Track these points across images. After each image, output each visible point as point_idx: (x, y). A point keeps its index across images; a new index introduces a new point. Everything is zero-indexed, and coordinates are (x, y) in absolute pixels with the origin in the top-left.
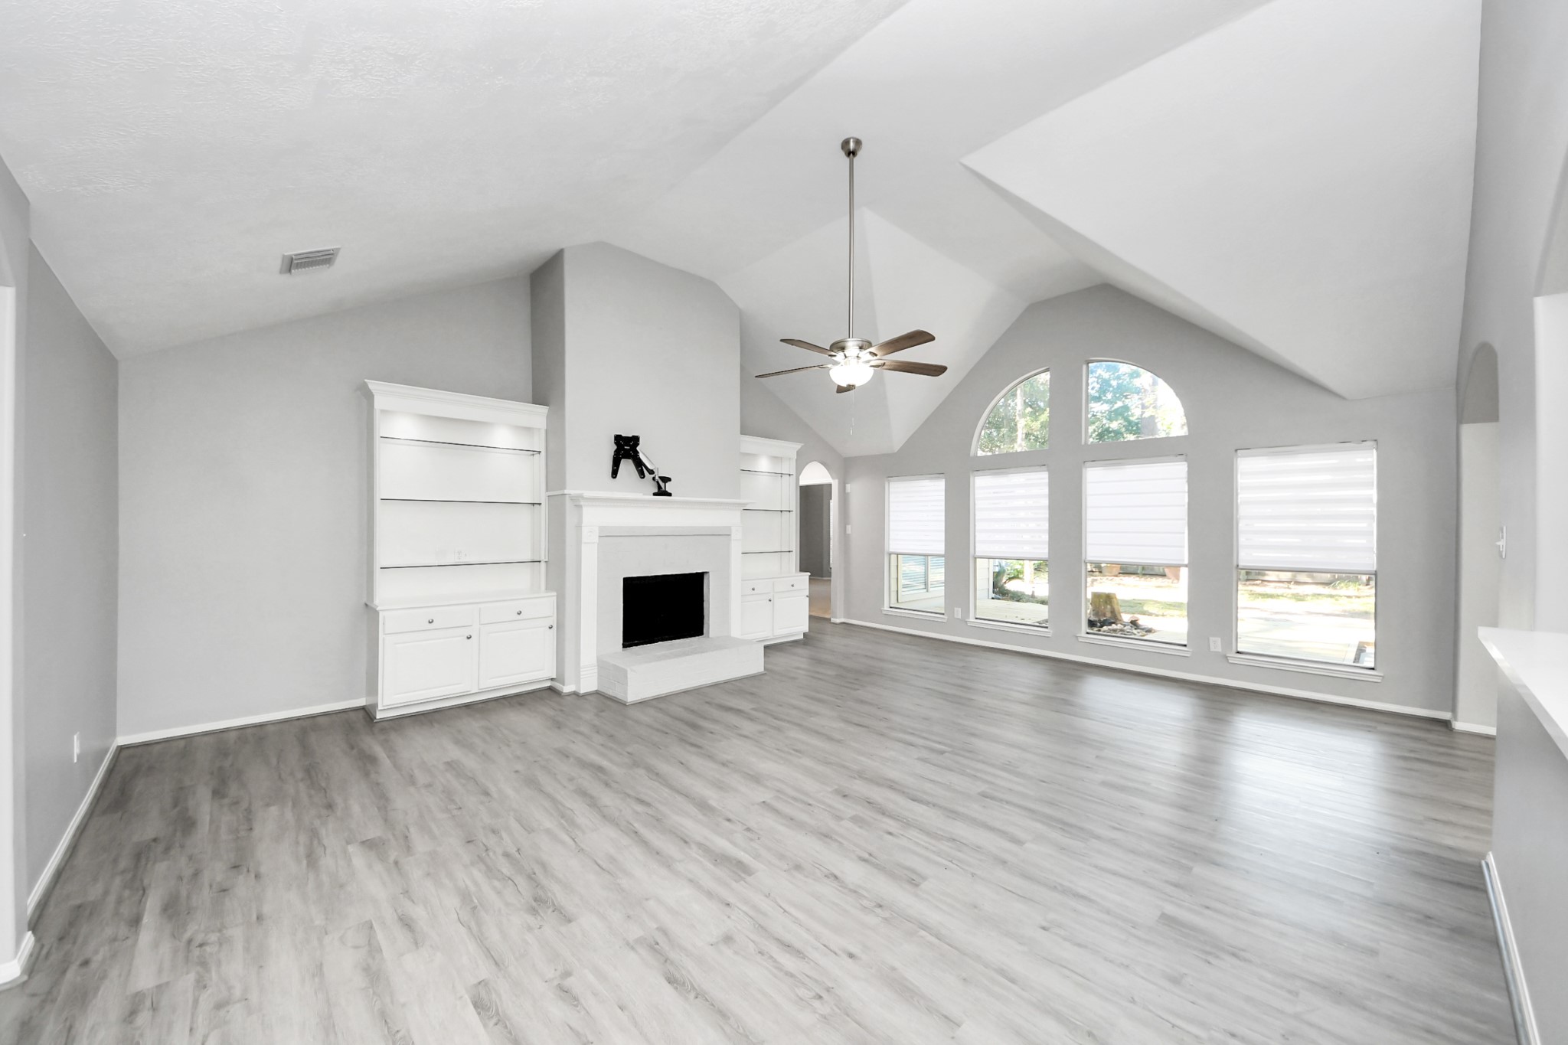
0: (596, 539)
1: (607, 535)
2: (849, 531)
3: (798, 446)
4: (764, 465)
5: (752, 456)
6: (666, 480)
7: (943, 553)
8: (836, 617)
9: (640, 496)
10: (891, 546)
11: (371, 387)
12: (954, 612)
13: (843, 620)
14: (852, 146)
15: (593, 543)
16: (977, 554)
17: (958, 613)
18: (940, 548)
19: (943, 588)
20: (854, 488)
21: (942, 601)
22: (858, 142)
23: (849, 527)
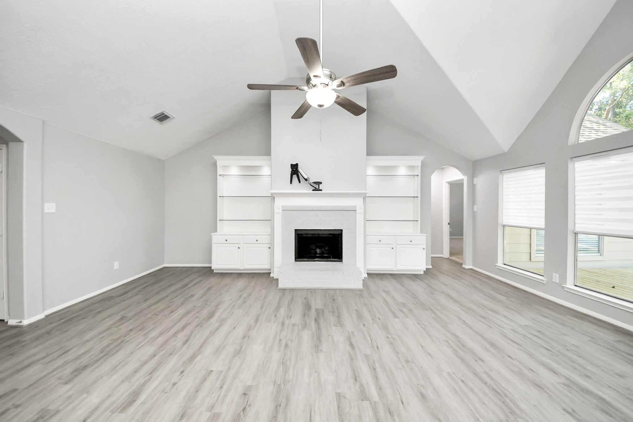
0: (281, 211)
1: (285, 210)
2: (475, 209)
3: (422, 158)
4: (402, 171)
5: (394, 168)
6: (319, 183)
7: (544, 227)
8: (465, 265)
9: (305, 191)
10: (504, 220)
11: (215, 158)
12: (552, 277)
13: (471, 267)
15: (280, 213)
16: (577, 230)
17: (556, 278)
18: (541, 223)
19: (543, 255)
20: (481, 181)
21: (542, 265)
23: (475, 207)
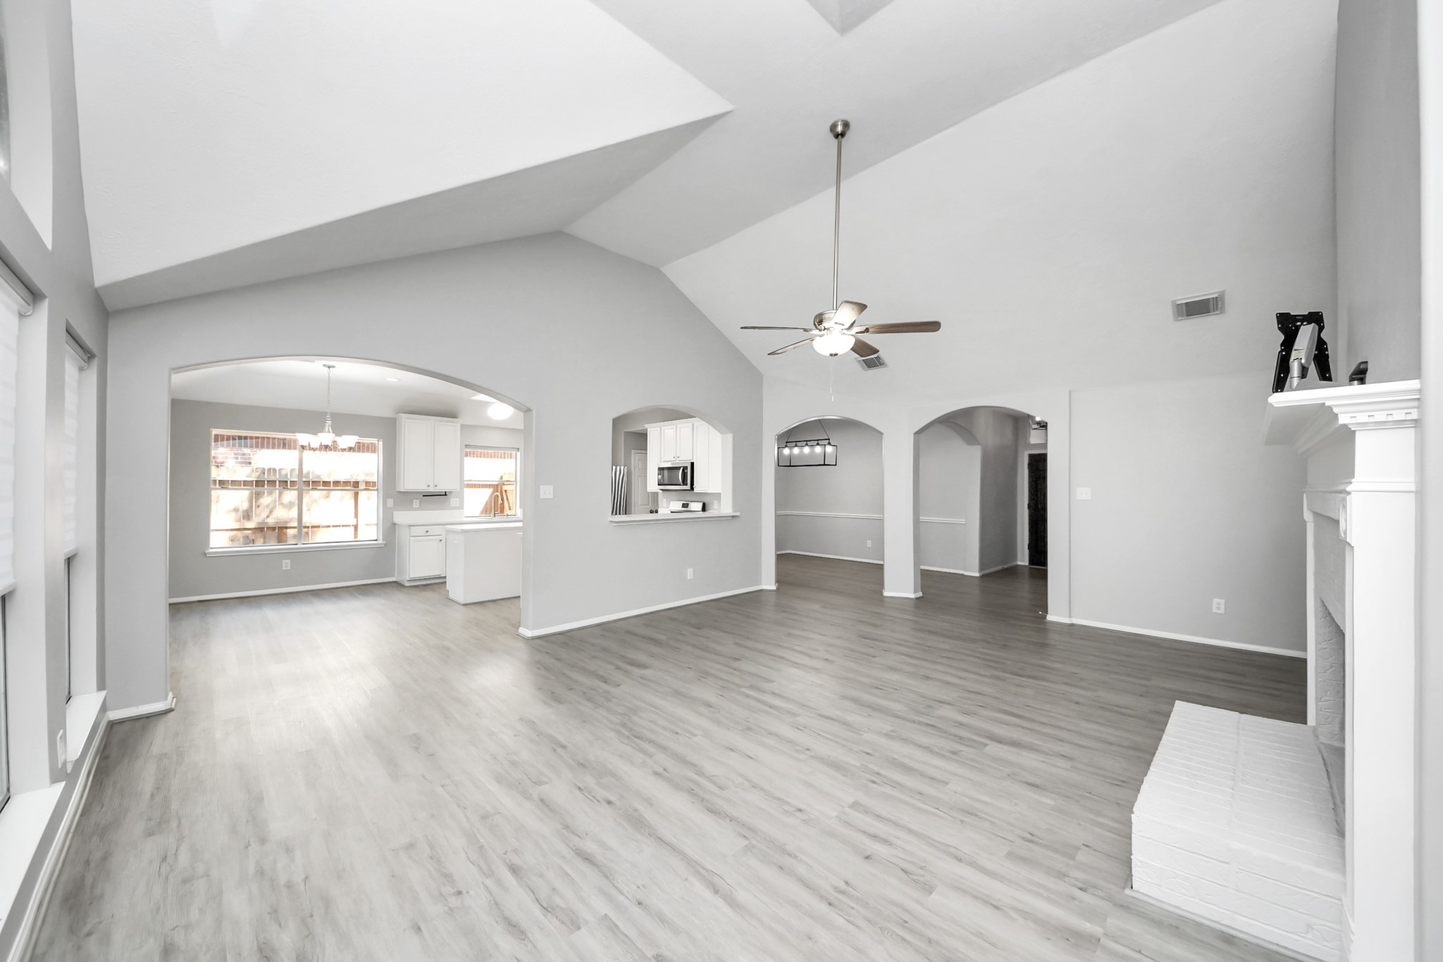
14: (840, 129)
22: (846, 125)
